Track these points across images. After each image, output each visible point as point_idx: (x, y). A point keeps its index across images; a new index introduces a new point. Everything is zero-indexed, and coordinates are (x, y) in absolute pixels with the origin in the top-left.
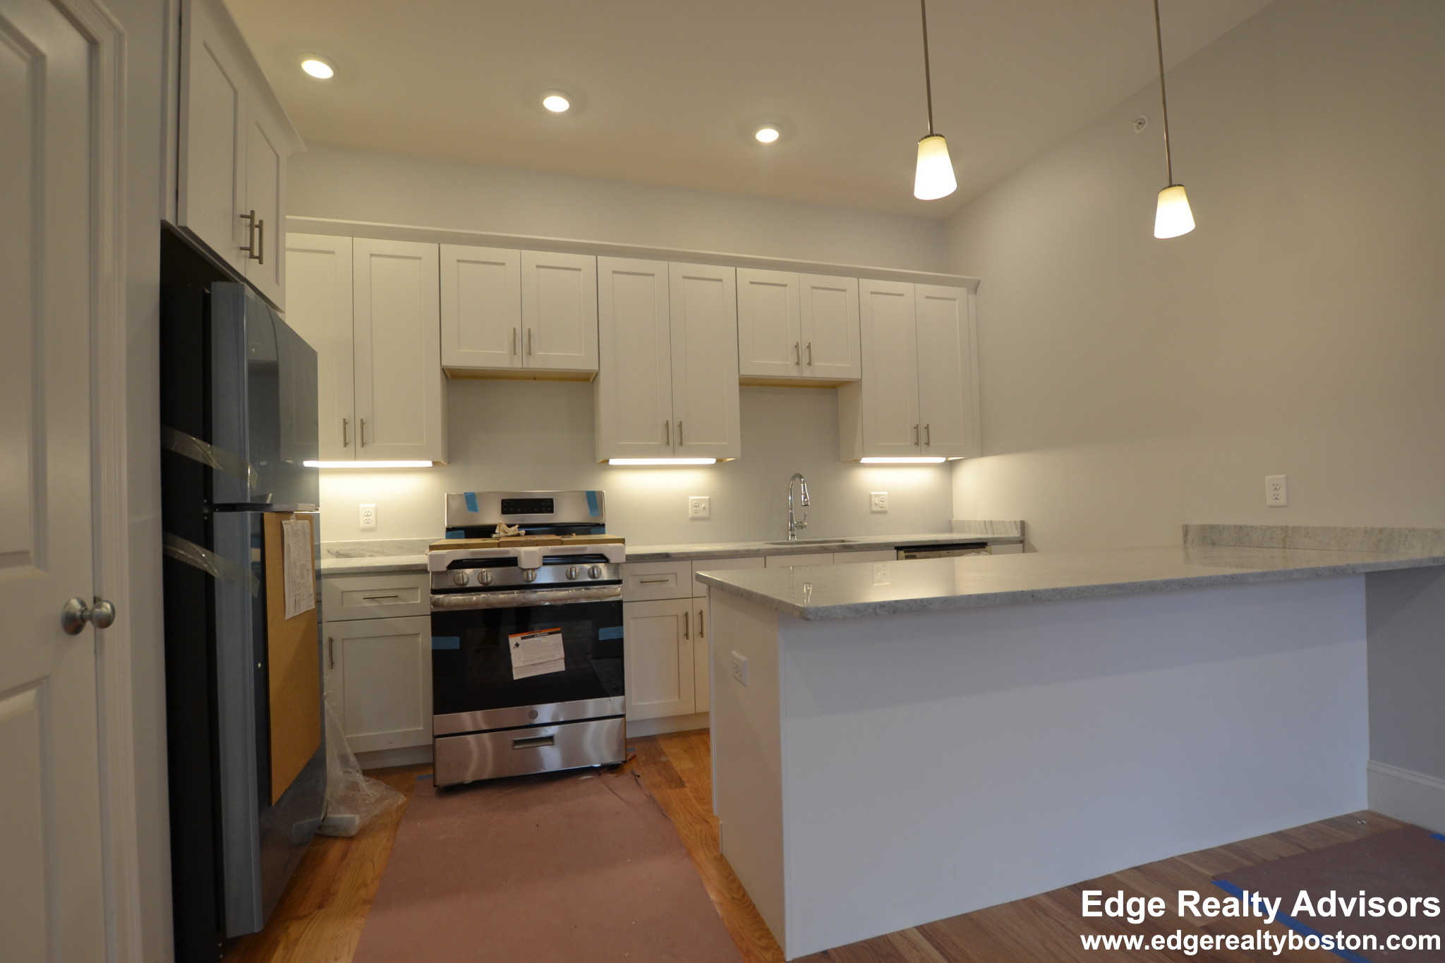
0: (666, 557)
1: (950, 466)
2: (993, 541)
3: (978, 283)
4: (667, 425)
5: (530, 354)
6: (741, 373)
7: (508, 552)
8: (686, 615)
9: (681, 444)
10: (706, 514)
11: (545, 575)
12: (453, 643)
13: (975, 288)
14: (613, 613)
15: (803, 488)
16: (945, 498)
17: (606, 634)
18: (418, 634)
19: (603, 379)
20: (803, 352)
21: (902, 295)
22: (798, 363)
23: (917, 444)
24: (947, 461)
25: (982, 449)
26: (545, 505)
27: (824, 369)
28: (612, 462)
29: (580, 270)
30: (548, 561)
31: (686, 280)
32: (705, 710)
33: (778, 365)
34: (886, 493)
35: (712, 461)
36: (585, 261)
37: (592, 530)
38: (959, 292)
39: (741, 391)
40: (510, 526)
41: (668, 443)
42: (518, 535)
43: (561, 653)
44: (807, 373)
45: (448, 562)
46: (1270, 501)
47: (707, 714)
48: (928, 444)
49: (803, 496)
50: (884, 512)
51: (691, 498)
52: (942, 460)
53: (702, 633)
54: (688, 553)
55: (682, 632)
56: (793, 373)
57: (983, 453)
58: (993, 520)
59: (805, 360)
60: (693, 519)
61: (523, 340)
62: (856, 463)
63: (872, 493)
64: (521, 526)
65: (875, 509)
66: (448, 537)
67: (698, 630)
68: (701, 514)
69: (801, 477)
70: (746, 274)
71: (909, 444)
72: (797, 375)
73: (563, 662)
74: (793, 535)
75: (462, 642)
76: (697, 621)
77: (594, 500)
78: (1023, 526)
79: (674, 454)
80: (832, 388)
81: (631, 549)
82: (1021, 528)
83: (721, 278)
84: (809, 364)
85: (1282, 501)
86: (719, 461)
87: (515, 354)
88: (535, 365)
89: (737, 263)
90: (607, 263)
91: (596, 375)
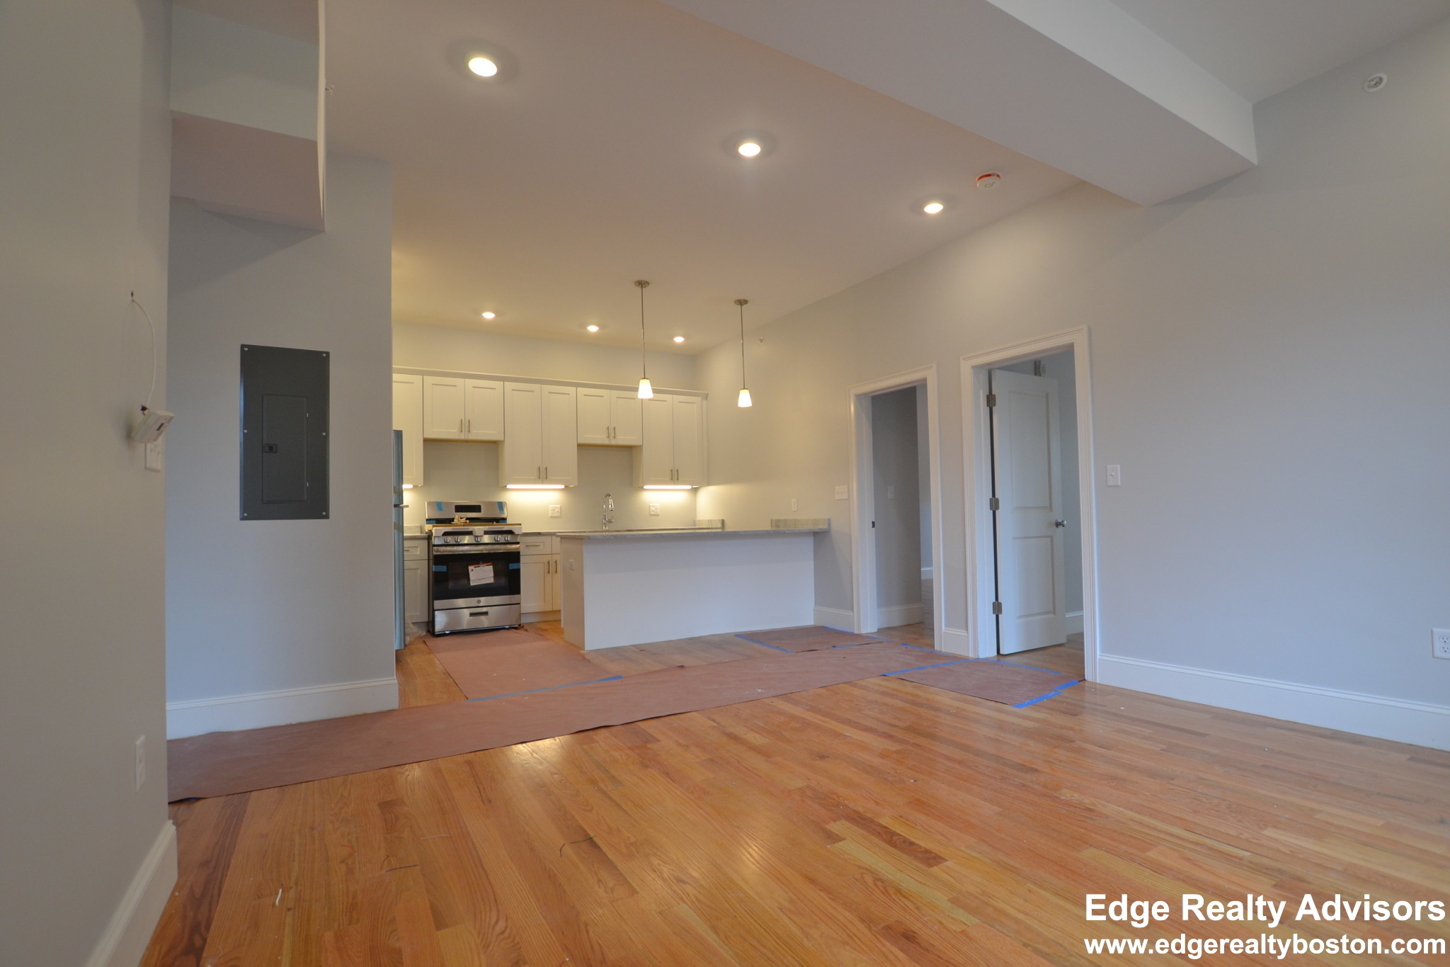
0: (539, 534)
1: (695, 491)
3: (708, 394)
4: (539, 468)
5: (469, 432)
6: (578, 441)
7: (465, 529)
8: (549, 562)
9: (546, 478)
10: (559, 515)
11: (486, 539)
12: (443, 568)
13: (706, 397)
14: (515, 557)
15: (611, 501)
16: (693, 508)
17: (512, 566)
18: (418, 569)
19: (507, 444)
20: (611, 431)
21: (666, 401)
22: (608, 437)
23: (672, 479)
24: (692, 488)
25: (709, 482)
26: (476, 508)
27: (622, 439)
28: (509, 487)
29: (495, 389)
30: (486, 533)
31: (550, 394)
32: (558, 609)
33: (600, 438)
34: (658, 505)
35: (563, 487)
36: (498, 384)
37: (502, 519)
38: (697, 399)
39: (578, 449)
40: (461, 518)
41: (539, 478)
42: (467, 521)
43: (492, 574)
44: (613, 442)
45: (442, 533)
46: (793, 509)
47: (560, 611)
48: (678, 479)
49: (611, 506)
50: (658, 515)
51: (551, 506)
52: (690, 487)
53: (556, 571)
55: (546, 571)
56: (606, 442)
57: (709, 484)
58: (712, 519)
59: (612, 435)
60: (551, 517)
61: (466, 425)
62: (642, 488)
63: (651, 505)
64: (467, 519)
65: (652, 513)
67: (554, 570)
68: (556, 515)
69: (610, 496)
70: (582, 390)
71: (668, 479)
72: (609, 443)
73: (492, 579)
74: (605, 526)
75: (448, 569)
76: (554, 565)
77: (501, 505)
78: (723, 522)
79: (543, 483)
80: (629, 448)
81: (524, 531)
83: (568, 392)
84: (614, 437)
85: (795, 510)
86: (566, 487)
87: (462, 431)
88: (471, 437)
89: (577, 385)
90: (509, 385)
91: (502, 442)
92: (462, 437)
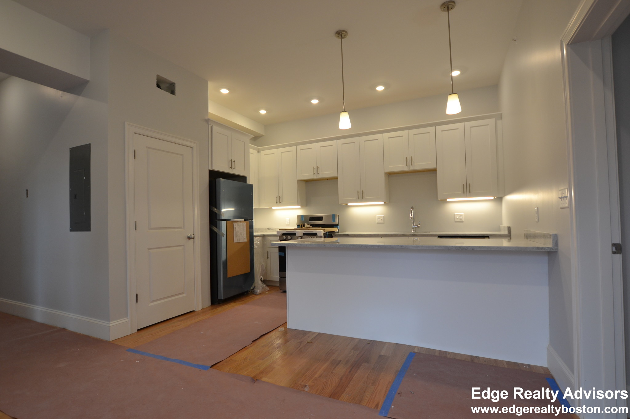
2: (492, 236)
3: (501, 114)
4: (358, 192)
5: (318, 173)
6: (385, 171)
7: (312, 231)
9: (363, 198)
10: (382, 222)
13: (499, 117)
15: (412, 212)
19: (340, 178)
20: (409, 160)
21: (458, 129)
22: (407, 165)
23: (464, 192)
25: (504, 192)
26: (320, 219)
27: (418, 165)
28: (348, 205)
29: (331, 145)
30: (304, 234)
31: (365, 142)
33: (400, 167)
34: (463, 213)
35: (382, 202)
36: (334, 142)
37: (334, 226)
38: (490, 121)
41: (359, 198)
42: (309, 227)
44: (411, 168)
45: (281, 233)
48: (470, 192)
49: (411, 215)
50: (462, 222)
51: (376, 216)
54: (354, 235)
56: (406, 169)
57: (505, 194)
58: (506, 226)
59: (410, 164)
60: (378, 223)
61: (316, 170)
62: (444, 201)
63: (455, 213)
65: (457, 220)
66: (297, 227)
68: (381, 222)
70: (387, 135)
71: (460, 192)
72: (407, 169)
74: (414, 230)
77: (334, 217)
82: (508, 230)
83: (377, 139)
84: (412, 164)
86: (384, 203)
87: (314, 174)
88: (320, 176)
89: (383, 132)
90: (340, 141)
91: (336, 178)
92: (315, 177)
